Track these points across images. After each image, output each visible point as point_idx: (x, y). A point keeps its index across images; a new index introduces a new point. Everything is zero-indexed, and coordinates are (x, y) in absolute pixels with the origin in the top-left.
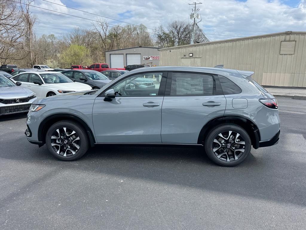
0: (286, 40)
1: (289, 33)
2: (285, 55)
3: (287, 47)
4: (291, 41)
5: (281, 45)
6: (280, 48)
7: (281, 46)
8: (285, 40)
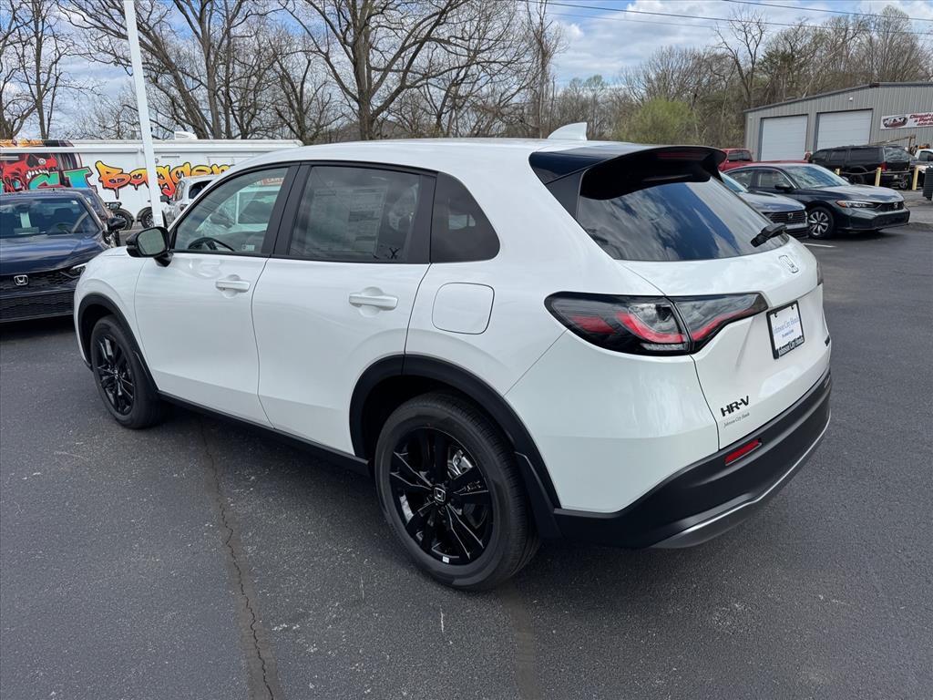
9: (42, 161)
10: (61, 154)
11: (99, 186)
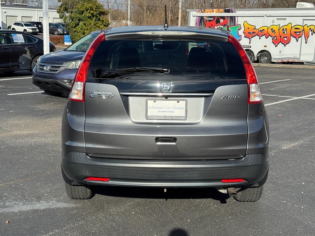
9: (222, 21)
10: (230, 17)
11: (243, 35)
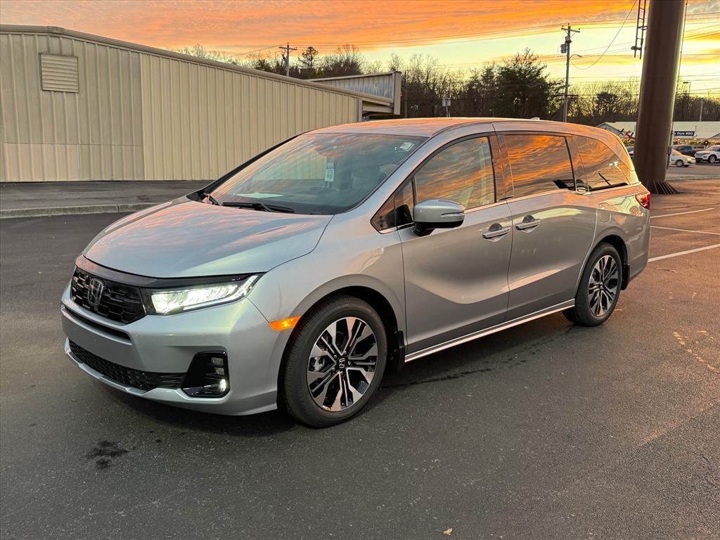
0: (51, 52)
1: (55, 31)
2: (56, 93)
3: (58, 73)
4: (65, 56)
5: (40, 63)
6: (41, 71)
7: (41, 67)
8: (49, 51)
